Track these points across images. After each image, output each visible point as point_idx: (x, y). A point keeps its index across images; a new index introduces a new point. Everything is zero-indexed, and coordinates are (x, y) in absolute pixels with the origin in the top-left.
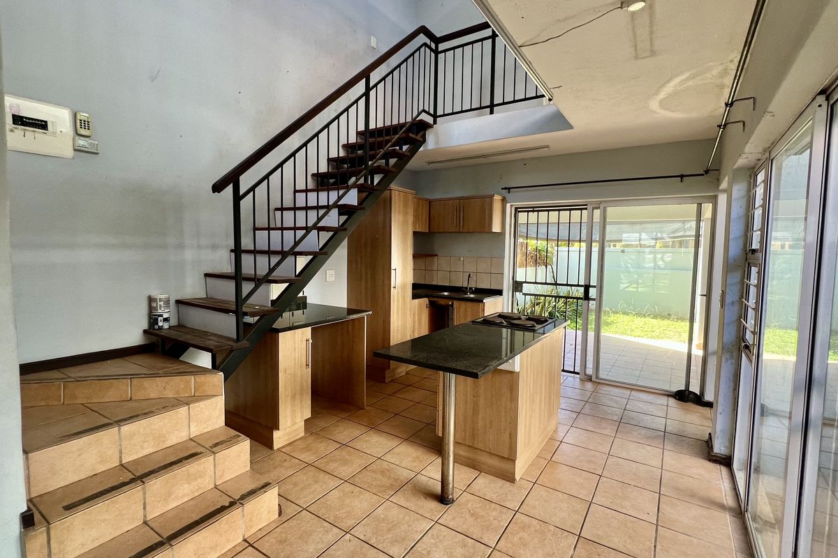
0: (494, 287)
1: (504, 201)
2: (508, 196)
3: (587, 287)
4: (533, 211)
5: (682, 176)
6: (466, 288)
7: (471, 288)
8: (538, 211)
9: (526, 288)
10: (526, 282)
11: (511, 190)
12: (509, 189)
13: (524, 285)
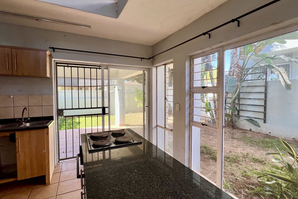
0: (45, 115)
1: (50, 56)
2: (53, 54)
3: (104, 109)
4: (68, 66)
5: (142, 58)
6: (21, 119)
7: (25, 119)
8: (71, 67)
9: (66, 113)
10: (65, 109)
11: (56, 50)
12: (54, 49)
13: (64, 111)
